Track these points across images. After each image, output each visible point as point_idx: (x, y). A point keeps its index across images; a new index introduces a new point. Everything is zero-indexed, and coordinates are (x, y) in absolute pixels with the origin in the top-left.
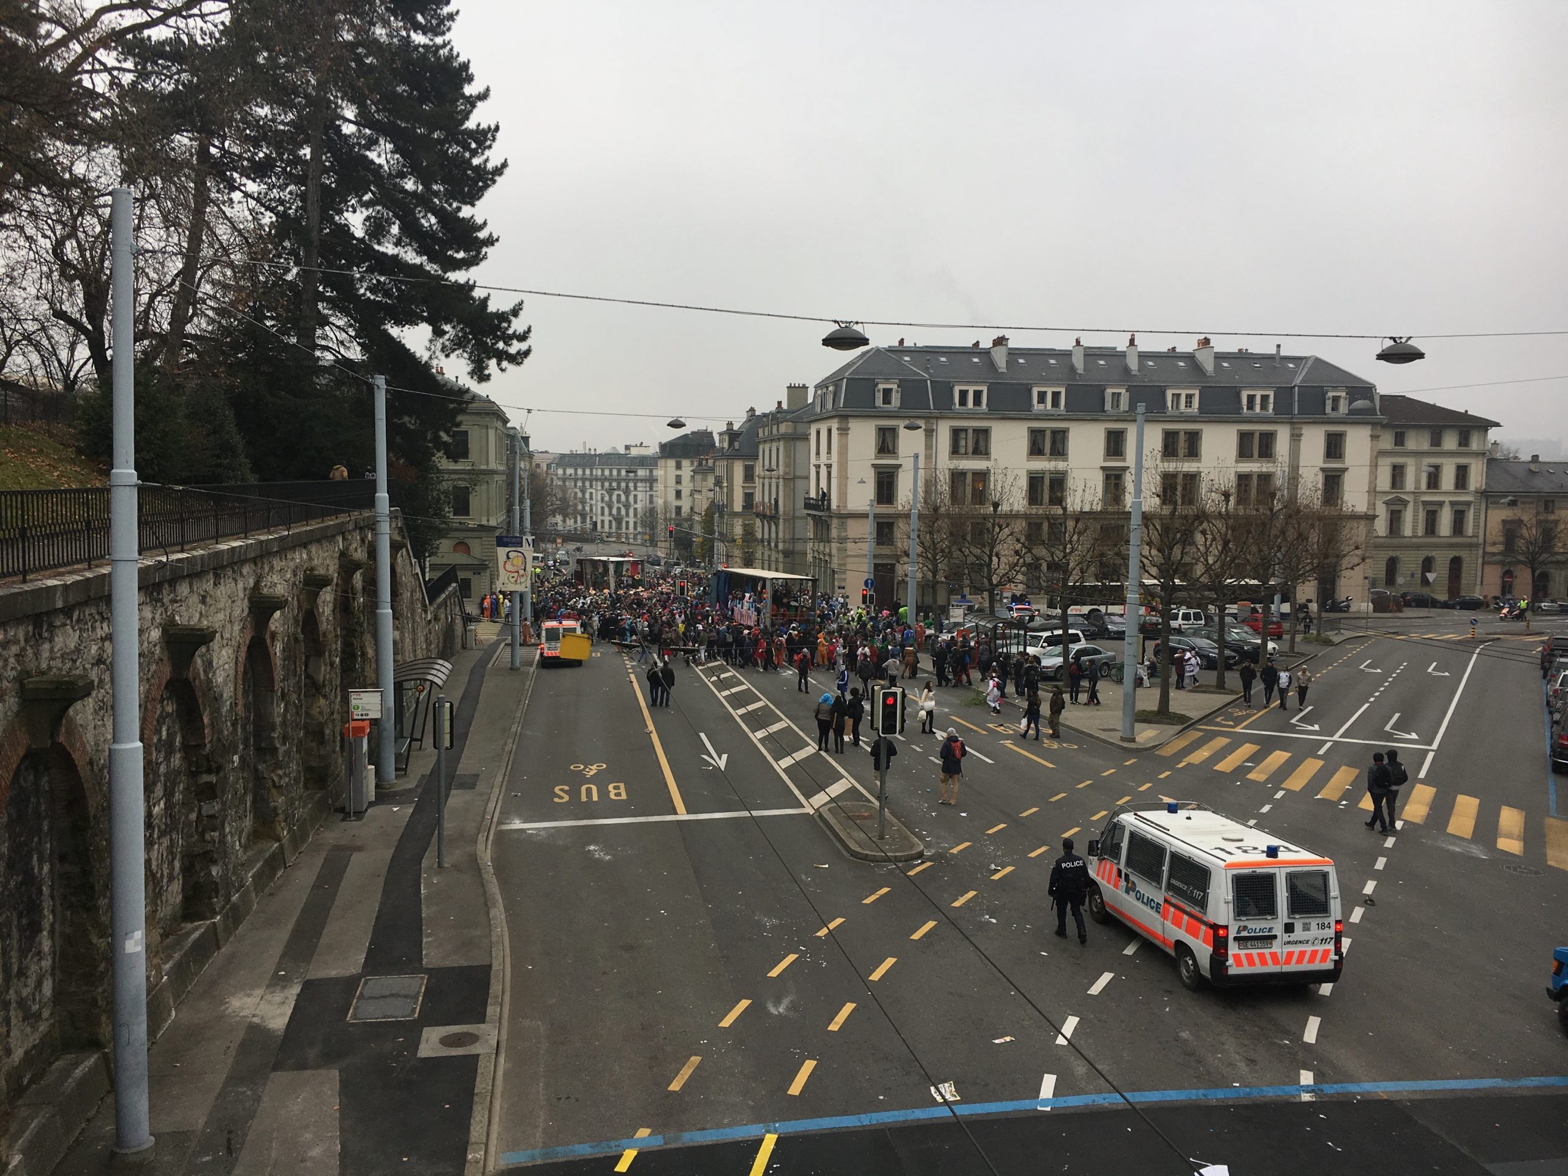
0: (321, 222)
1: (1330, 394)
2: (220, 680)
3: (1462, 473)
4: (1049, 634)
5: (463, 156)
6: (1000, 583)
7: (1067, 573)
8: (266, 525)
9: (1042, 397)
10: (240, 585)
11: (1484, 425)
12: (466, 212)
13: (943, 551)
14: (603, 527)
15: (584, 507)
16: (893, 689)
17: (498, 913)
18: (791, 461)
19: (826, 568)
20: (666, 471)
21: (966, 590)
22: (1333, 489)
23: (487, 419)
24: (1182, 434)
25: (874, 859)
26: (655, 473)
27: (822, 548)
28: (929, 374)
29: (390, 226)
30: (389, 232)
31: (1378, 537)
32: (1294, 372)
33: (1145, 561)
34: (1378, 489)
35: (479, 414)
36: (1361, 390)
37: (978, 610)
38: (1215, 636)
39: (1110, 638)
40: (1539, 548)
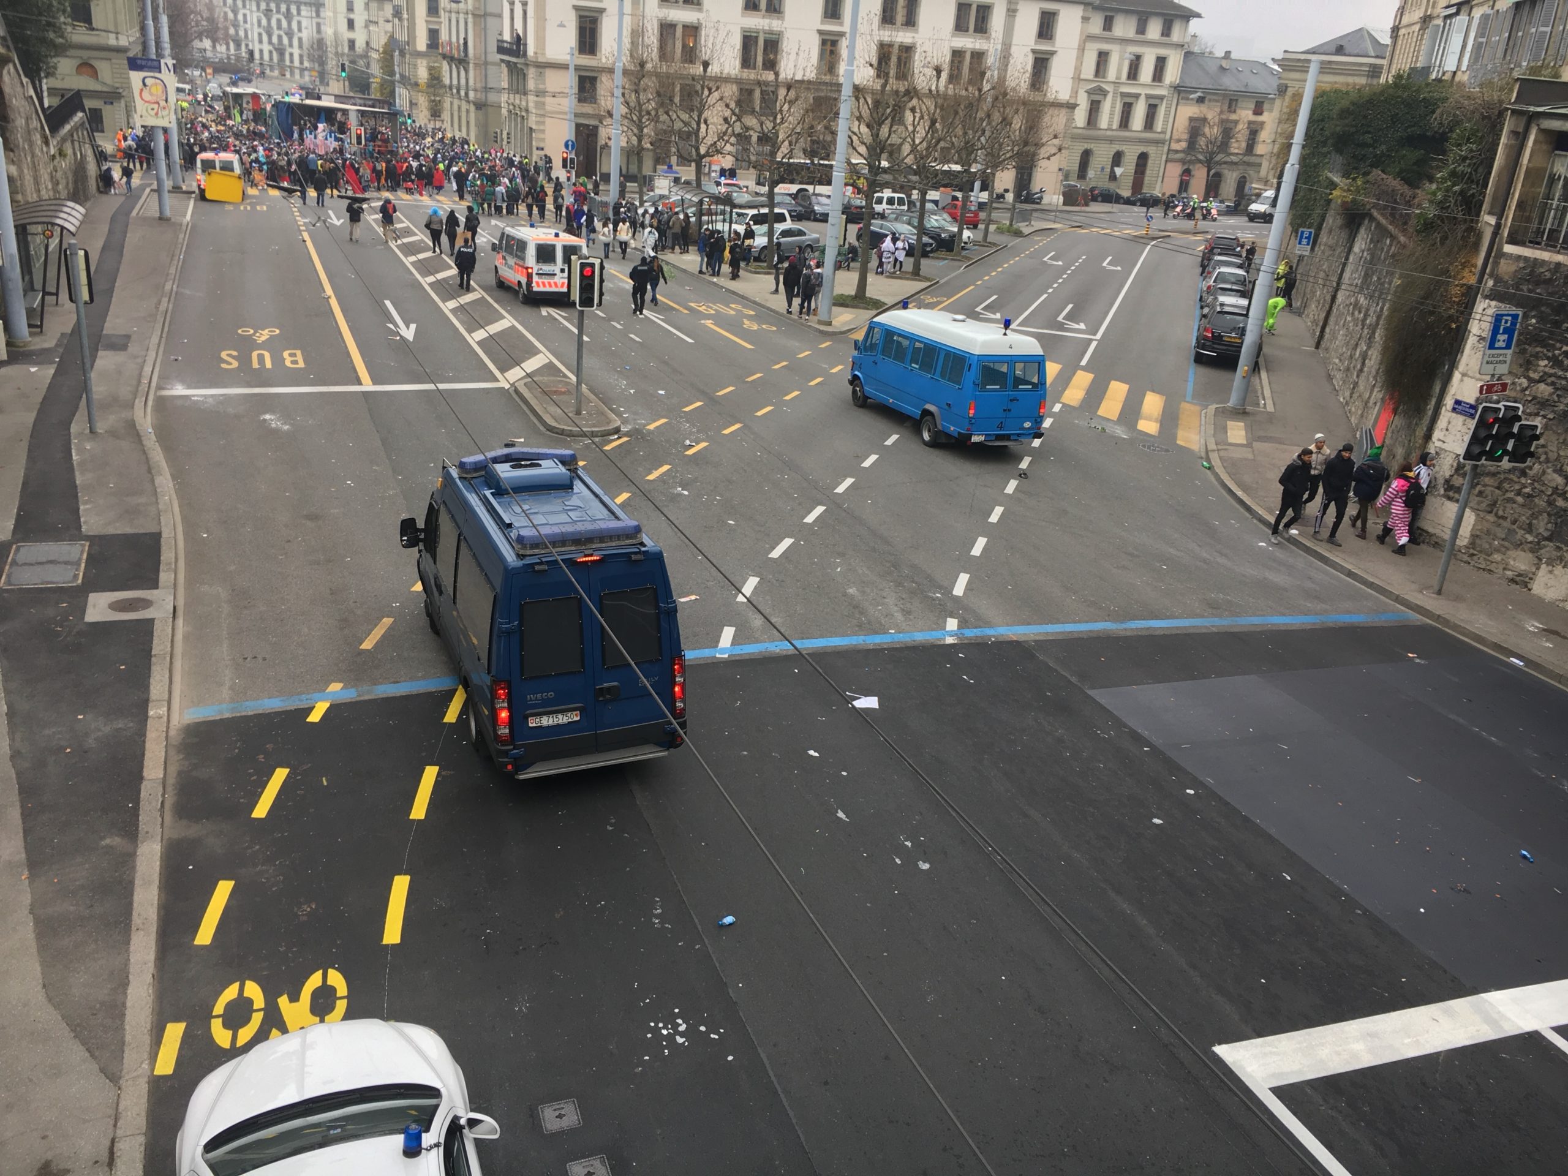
3: (1161, 62)
4: (755, 212)
6: (707, 154)
7: (776, 147)
11: (1187, 15)
13: (648, 113)
14: (261, 56)
15: (237, 32)
16: (591, 260)
17: (165, 482)
19: (522, 123)
21: (674, 160)
22: (1040, 72)
25: (571, 434)
27: (517, 101)
31: (1076, 127)
33: (855, 138)
34: (1082, 77)
37: (684, 183)
38: (916, 222)
39: (816, 220)
40: (1218, 147)
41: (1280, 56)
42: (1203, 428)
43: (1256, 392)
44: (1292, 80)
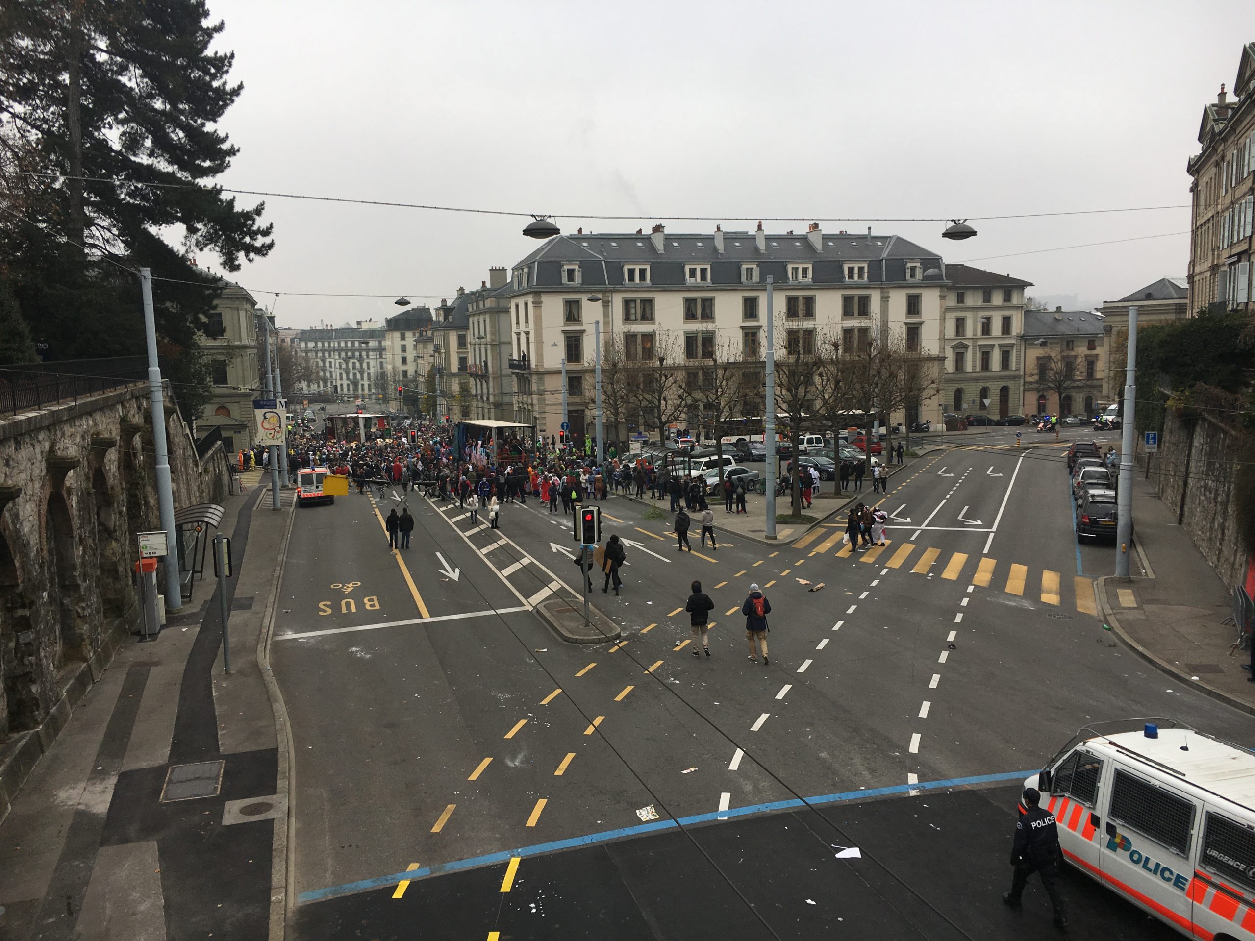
0: (83, 138)
1: (909, 265)
2: (26, 530)
3: (1007, 322)
4: (707, 459)
5: (204, 80)
6: (668, 422)
7: (720, 412)
8: (56, 398)
9: (693, 273)
10: (38, 450)
11: (1022, 285)
12: (209, 127)
13: (622, 398)
14: (342, 389)
15: (325, 374)
16: (591, 508)
17: (280, 707)
18: (496, 330)
19: (529, 415)
20: (393, 341)
21: (642, 428)
22: (914, 338)
23: (237, 302)
24: (801, 298)
25: (583, 642)
26: (383, 343)
27: (525, 400)
28: (603, 256)
29: (143, 140)
30: (143, 145)
31: (948, 374)
32: (881, 249)
33: (777, 398)
34: (946, 337)
35: (231, 298)
36: (932, 261)
37: (651, 444)
38: (832, 455)
39: (754, 460)
40: (1064, 377)
41: (1101, 306)
42: (1097, 596)
43: (1137, 564)
44: (1113, 322)
